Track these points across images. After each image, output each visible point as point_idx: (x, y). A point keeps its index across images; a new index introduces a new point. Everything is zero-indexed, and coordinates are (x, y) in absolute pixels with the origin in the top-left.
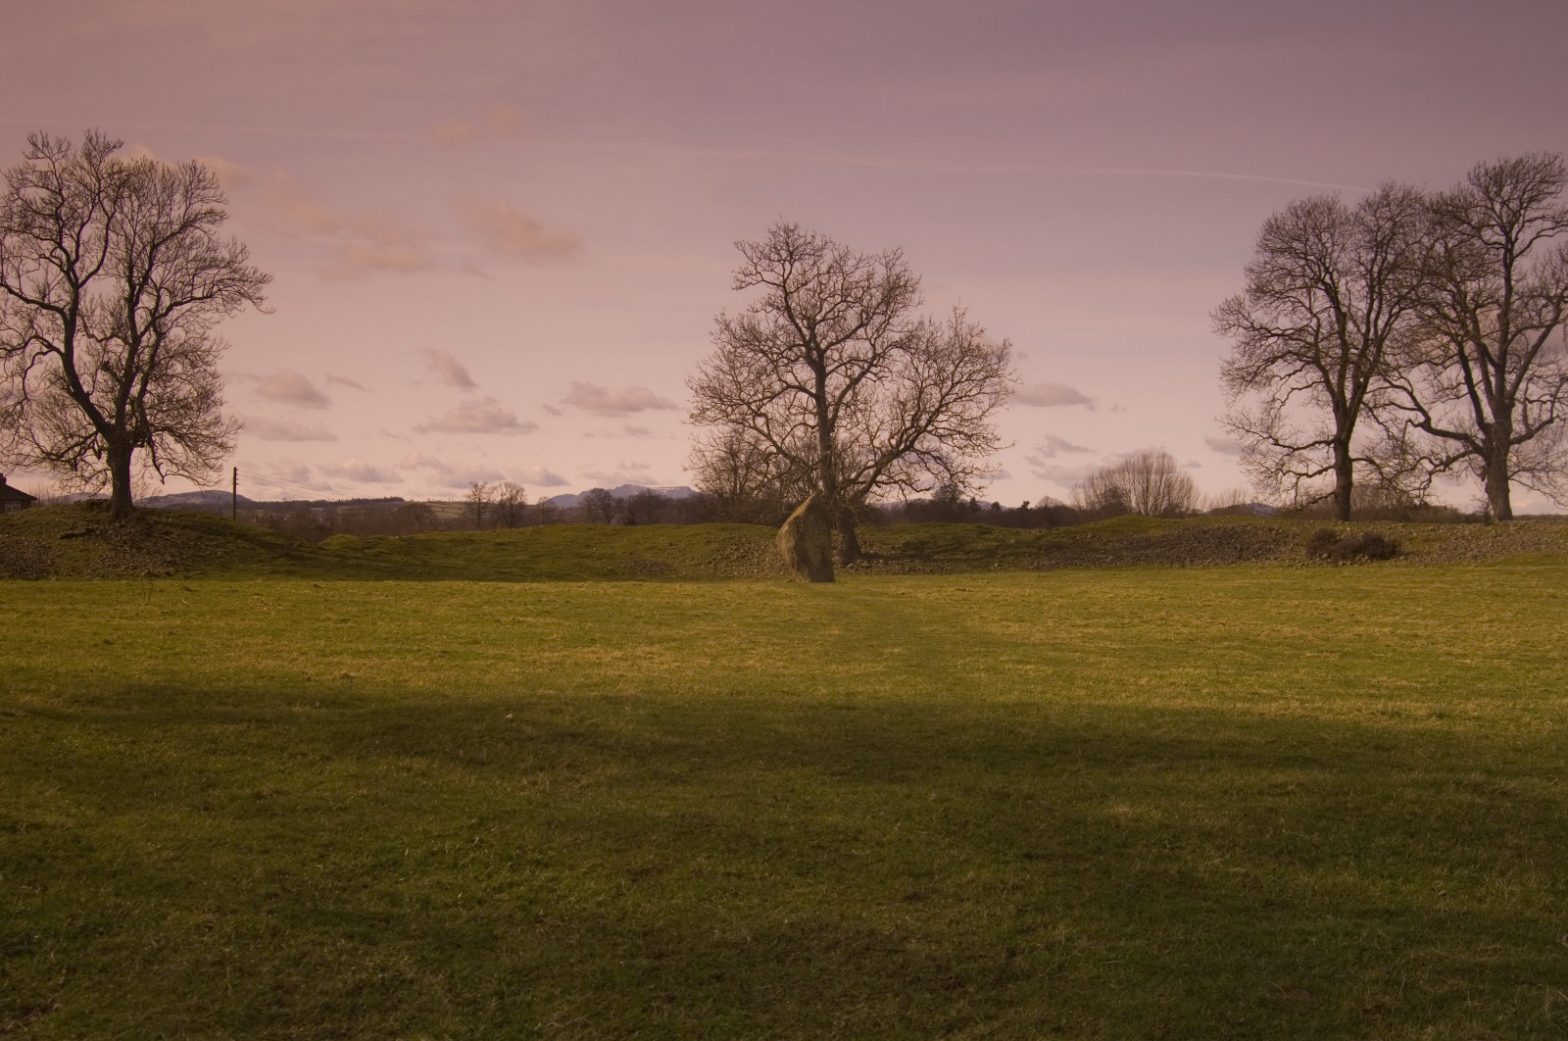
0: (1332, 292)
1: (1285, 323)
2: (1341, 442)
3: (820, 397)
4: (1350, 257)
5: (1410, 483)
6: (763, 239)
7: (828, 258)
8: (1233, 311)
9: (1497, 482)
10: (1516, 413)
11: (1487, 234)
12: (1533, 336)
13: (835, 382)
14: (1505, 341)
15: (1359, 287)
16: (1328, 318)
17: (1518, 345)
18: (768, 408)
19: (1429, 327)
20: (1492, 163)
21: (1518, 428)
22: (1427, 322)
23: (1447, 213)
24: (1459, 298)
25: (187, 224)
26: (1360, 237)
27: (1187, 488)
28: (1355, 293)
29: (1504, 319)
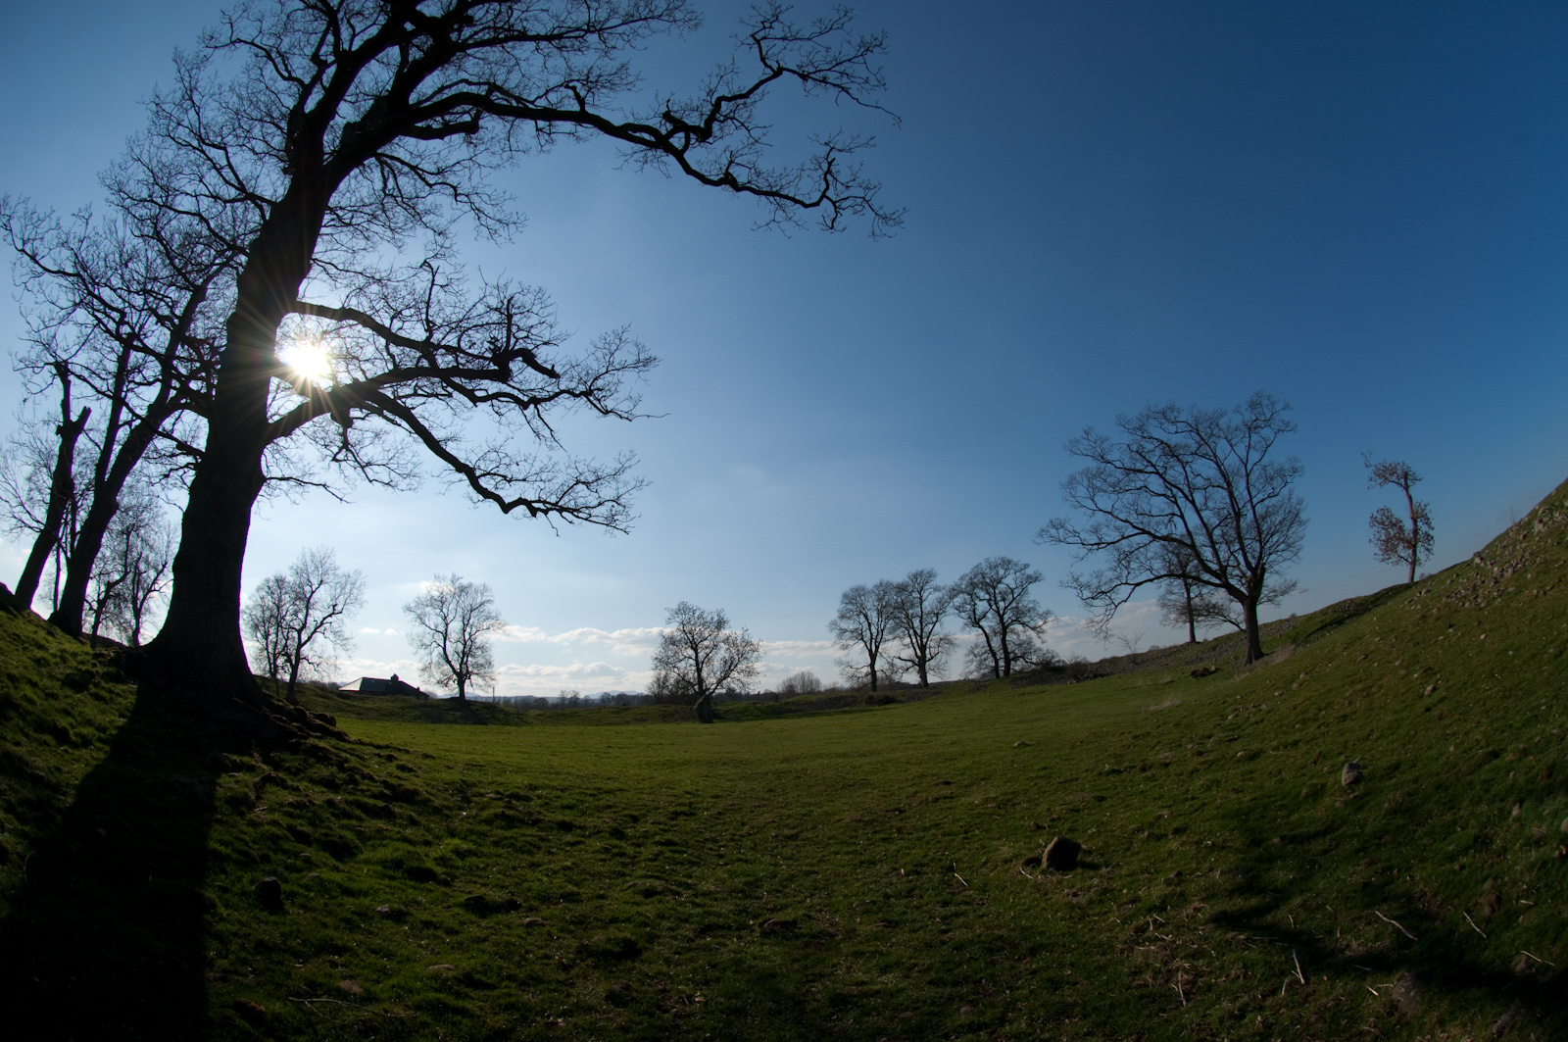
0: (866, 617)
1: (852, 627)
2: (872, 665)
3: (696, 660)
4: (871, 603)
5: (896, 678)
6: (675, 606)
7: (697, 613)
8: (834, 623)
9: (923, 674)
10: (927, 652)
11: (914, 595)
12: (931, 626)
13: (702, 655)
14: (922, 630)
15: (875, 614)
16: (866, 625)
17: (927, 629)
18: (678, 665)
19: (898, 626)
20: (914, 572)
21: (928, 656)
22: (897, 624)
23: (901, 588)
24: (907, 616)
25: (482, 604)
26: (874, 597)
27: (818, 682)
28: (873, 616)
29: (921, 622)
